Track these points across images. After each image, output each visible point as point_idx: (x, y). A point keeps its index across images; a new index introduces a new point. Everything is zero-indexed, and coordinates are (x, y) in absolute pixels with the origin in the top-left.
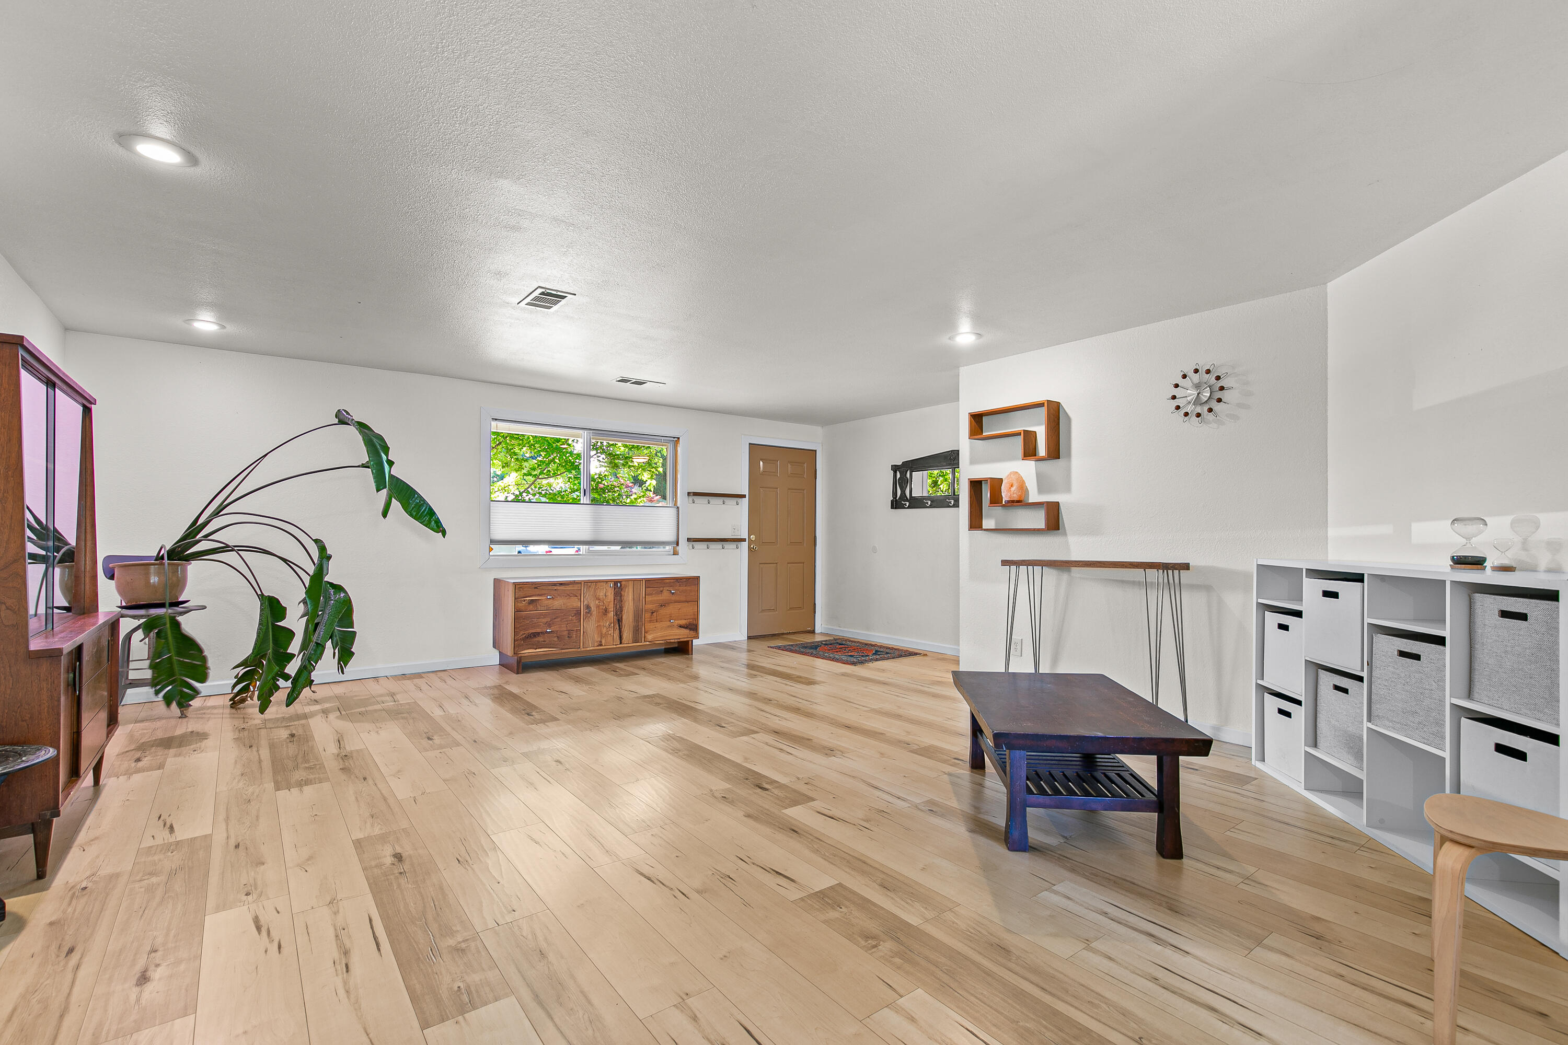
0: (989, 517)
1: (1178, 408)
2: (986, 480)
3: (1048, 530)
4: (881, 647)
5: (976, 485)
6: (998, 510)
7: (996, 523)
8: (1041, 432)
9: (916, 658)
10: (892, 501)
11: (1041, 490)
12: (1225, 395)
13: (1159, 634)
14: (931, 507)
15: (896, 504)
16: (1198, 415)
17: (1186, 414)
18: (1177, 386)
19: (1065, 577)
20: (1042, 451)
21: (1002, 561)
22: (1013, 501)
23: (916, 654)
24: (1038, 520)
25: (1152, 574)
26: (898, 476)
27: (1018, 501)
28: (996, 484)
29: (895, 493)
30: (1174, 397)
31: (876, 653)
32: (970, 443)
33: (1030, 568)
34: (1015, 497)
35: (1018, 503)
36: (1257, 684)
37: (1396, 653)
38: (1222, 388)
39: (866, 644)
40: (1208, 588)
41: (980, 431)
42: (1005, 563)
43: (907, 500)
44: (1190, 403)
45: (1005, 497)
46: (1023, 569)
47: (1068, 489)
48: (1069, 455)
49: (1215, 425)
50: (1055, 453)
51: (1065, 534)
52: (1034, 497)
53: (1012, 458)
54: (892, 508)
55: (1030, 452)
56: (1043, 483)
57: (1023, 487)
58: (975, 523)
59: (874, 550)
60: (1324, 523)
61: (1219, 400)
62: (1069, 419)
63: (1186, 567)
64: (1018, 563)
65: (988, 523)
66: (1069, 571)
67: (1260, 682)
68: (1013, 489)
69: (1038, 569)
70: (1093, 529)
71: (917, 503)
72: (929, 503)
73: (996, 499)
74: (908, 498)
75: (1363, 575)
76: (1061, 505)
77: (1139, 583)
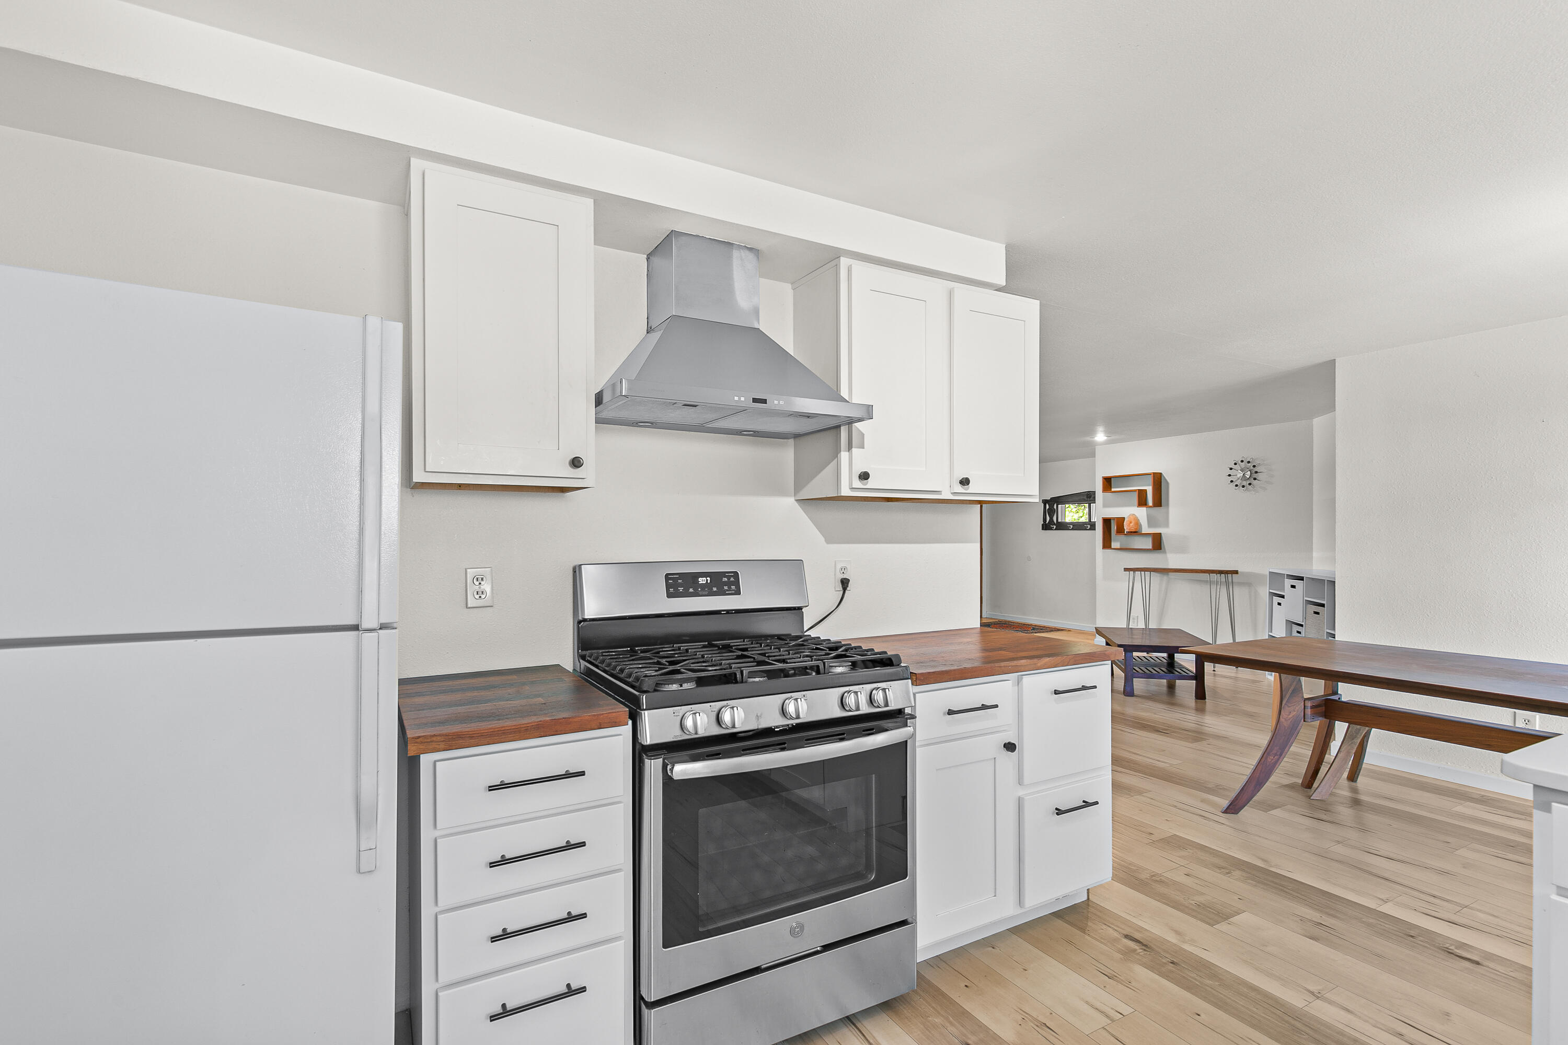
0: (1116, 541)
1: (1232, 481)
2: (1114, 519)
3: (1154, 550)
4: (1035, 626)
5: (1107, 522)
6: (1122, 537)
7: (1120, 545)
8: (1149, 489)
9: (1063, 632)
10: (1043, 525)
11: (1150, 524)
12: (1259, 476)
13: (1217, 610)
14: (1072, 529)
15: (1046, 527)
16: (1243, 487)
17: (1237, 486)
18: (1231, 469)
19: (1165, 578)
20: (1150, 502)
21: (1125, 569)
22: (1131, 532)
23: (1062, 630)
24: (1148, 544)
25: (1215, 577)
26: (1047, 507)
27: (1135, 532)
28: (1121, 521)
29: (1045, 519)
30: (1230, 475)
31: (1034, 629)
32: (1103, 494)
33: (1143, 573)
34: (1133, 530)
35: (1136, 533)
36: (1269, 635)
37: (1313, 612)
38: (1256, 472)
39: (1024, 624)
40: (1249, 585)
41: (1109, 487)
42: (1126, 570)
43: (1054, 524)
44: (1239, 479)
45: (1126, 529)
46: (1138, 573)
47: (1167, 525)
48: (1167, 505)
49: (1254, 493)
50: (1158, 502)
51: (1165, 552)
52: (1145, 529)
53: (1131, 505)
54: (1042, 529)
55: (1142, 502)
56: (1151, 522)
57: (1138, 524)
58: (1107, 544)
59: (1029, 559)
60: (1310, 549)
61: (1255, 479)
62: (1167, 483)
63: (1236, 572)
64: (1134, 570)
65: (1115, 544)
66: (1168, 575)
67: (1270, 634)
68: (1131, 524)
69: (1147, 573)
70: (1182, 549)
71: (1062, 526)
72: (1072, 527)
73: (1120, 530)
74: (1055, 522)
75: (1303, 577)
76: (1162, 535)
77: (1207, 581)
